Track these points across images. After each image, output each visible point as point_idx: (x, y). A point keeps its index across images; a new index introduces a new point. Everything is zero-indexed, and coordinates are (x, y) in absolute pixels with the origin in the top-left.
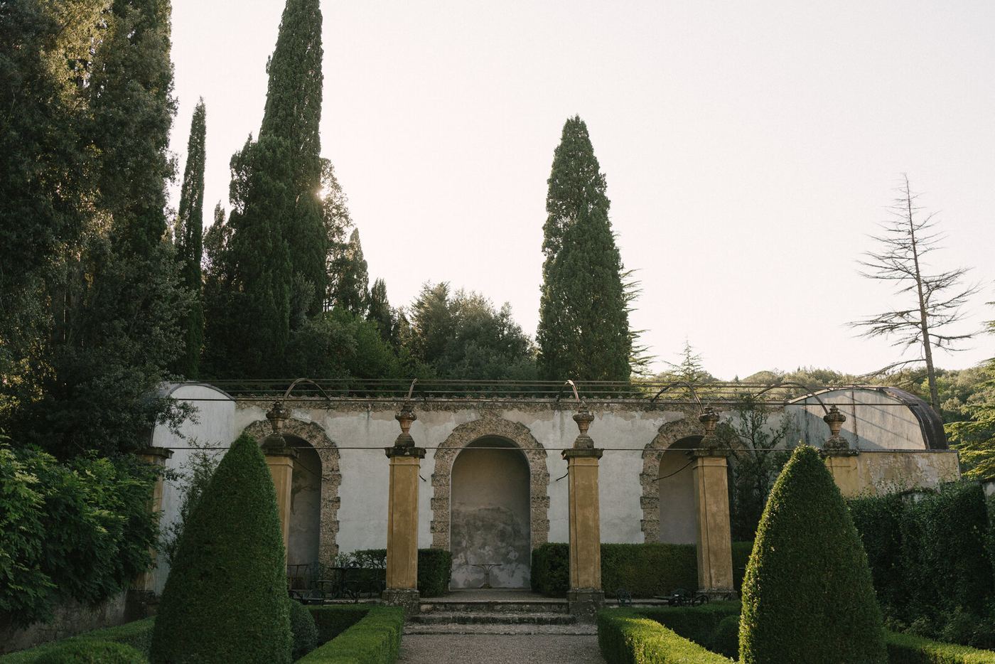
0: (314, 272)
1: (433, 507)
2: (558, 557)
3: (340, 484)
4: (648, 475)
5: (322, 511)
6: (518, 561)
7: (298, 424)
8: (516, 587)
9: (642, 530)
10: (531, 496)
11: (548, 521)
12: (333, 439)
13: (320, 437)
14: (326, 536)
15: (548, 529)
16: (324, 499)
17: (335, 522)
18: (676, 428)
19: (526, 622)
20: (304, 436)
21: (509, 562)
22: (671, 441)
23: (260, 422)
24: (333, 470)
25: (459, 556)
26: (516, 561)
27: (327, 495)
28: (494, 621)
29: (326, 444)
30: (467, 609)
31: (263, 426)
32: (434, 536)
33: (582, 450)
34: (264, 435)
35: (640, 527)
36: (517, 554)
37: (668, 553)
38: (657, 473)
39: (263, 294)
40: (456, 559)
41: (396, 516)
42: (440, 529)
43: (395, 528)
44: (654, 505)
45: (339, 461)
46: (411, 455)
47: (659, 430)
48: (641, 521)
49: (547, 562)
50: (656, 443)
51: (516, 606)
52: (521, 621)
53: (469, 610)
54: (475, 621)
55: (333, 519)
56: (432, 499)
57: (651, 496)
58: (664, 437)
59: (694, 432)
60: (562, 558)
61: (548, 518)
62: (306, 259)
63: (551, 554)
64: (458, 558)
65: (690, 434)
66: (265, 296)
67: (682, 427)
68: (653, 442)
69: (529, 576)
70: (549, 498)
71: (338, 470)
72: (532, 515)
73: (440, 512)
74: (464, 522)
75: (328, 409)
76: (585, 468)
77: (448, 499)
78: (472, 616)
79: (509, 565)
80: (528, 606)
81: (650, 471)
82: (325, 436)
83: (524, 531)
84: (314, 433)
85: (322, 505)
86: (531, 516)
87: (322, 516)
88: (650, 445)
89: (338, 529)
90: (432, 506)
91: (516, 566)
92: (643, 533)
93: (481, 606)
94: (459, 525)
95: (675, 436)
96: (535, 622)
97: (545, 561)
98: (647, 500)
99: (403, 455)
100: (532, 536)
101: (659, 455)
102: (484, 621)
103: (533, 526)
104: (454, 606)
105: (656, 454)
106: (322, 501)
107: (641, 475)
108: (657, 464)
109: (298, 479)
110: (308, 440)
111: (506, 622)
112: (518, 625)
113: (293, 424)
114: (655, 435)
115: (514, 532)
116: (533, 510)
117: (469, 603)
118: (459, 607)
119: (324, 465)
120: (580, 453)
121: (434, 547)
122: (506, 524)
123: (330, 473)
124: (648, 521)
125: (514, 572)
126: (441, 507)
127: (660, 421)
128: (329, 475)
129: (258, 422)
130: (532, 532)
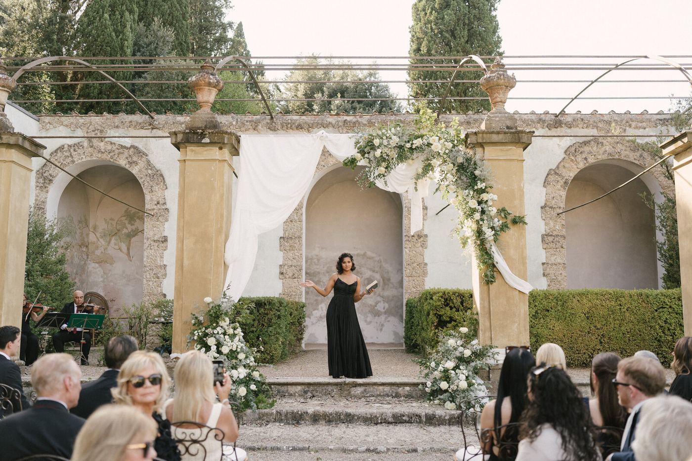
0: (175, 22)
1: (282, 248)
2: (448, 308)
3: (167, 220)
4: (551, 207)
5: (145, 254)
6: (388, 312)
7: (115, 148)
8: (385, 343)
9: (544, 275)
10: (404, 234)
11: (426, 264)
12: (158, 166)
13: (142, 164)
14: (151, 283)
15: (425, 274)
16: (148, 239)
17: (161, 266)
18: (587, 149)
19: (405, 422)
20: (122, 162)
21: (377, 314)
22: (582, 166)
23: (69, 146)
24: (158, 203)
25: (320, 306)
26: (385, 313)
27: (151, 233)
28: (349, 419)
29: (150, 172)
30: (306, 392)
31: (72, 150)
32: (283, 283)
33: (498, 133)
34: (73, 162)
35: (542, 272)
36: (387, 306)
37: (613, 303)
38: (563, 205)
39: (98, 18)
40: (316, 311)
41: (188, 243)
42: (291, 275)
43: (186, 262)
44: (558, 245)
45: (166, 192)
46: (212, 143)
47: (565, 152)
48: (543, 264)
49: (431, 316)
50: (561, 168)
51: (387, 389)
52: (398, 420)
53: (309, 394)
54: (316, 419)
55: (159, 262)
56: (281, 238)
57: (555, 233)
58: (572, 160)
59: (610, 154)
60: (454, 310)
61: (426, 261)
62: (167, 7)
63: (439, 303)
64: (318, 309)
65: (605, 157)
66: (100, 20)
67: (595, 148)
68: (558, 167)
69: (402, 332)
70: (426, 236)
71: (165, 203)
72: (405, 257)
73: (290, 254)
74: (325, 268)
75: (153, 129)
76: (501, 163)
77: (300, 237)
78: (311, 411)
79: (377, 317)
80: (407, 388)
81: (553, 202)
82: (148, 162)
83: (394, 279)
84: (135, 159)
85: (146, 246)
86: (404, 259)
87: (145, 259)
88: (554, 170)
89: (165, 275)
90: (281, 246)
91: (385, 319)
92: (545, 278)
93: (330, 388)
94: (319, 273)
95: (586, 159)
96: (420, 422)
97: (428, 314)
98: (551, 239)
99: (199, 143)
100: (405, 284)
101: (565, 183)
102: (332, 419)
103: (407, 271)
104: (283, 388)
105: (562, 182)
106: (145, 241)
107: (542, 208)
108: (564, 194)
109: (135, 221)
110: (127, 167)
111: (371, 420)
112: (391, 426)
113: (109, 147)
114: (561, 159)
115: (383, 280)
116: (406, 251)
117: (309, 384)
118: (292, 389)
119: (148, 197)
120: (495, 138)
121: (283, 296)
122: (374, 271)
123: (155, 207)
124: (552, 264)
125: (383, 325)
126: (292, 248)
127: (567, 142)
128: (153, 209)
129: (66, 146)
130: (405, 278)
